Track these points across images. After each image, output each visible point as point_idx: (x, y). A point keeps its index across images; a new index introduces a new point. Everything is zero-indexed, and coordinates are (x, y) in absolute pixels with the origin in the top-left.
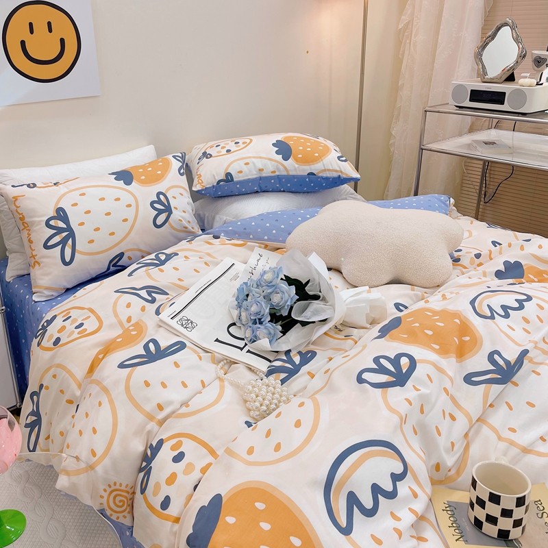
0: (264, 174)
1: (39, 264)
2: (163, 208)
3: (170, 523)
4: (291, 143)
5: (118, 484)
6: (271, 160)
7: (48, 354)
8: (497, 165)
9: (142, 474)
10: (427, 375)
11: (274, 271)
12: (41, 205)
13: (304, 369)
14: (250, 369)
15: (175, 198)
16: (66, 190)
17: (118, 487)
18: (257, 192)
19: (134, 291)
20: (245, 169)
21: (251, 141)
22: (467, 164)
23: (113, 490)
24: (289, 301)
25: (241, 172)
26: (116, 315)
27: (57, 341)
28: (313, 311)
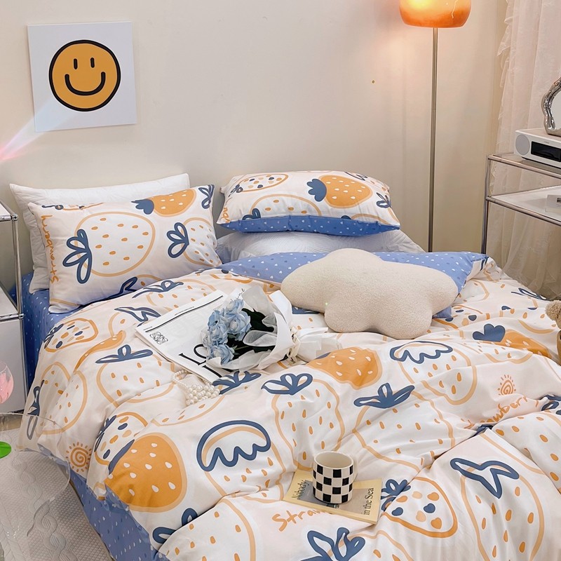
0: (294, 214)
1: (57, 279)
2: (180, 239)
4: (327, 183)
5: (80, 444)
6: (302, 199)
7: (51, 355)
9: (98, 439)
10: (317, 390)
11: (235, 302)
12: (64, 226)
13: (244, 385)
14: (202, 380)
15: (193, 229)
17: (79, 446)
18: (288, 231)
19: (130, 310)
20: (274, 206)
21: (287, 177)
23: (77, 448)
24: (245, 328)
25: (269, 209)
26: (110, 328)
27: (60, 344)
28: (264, 340)
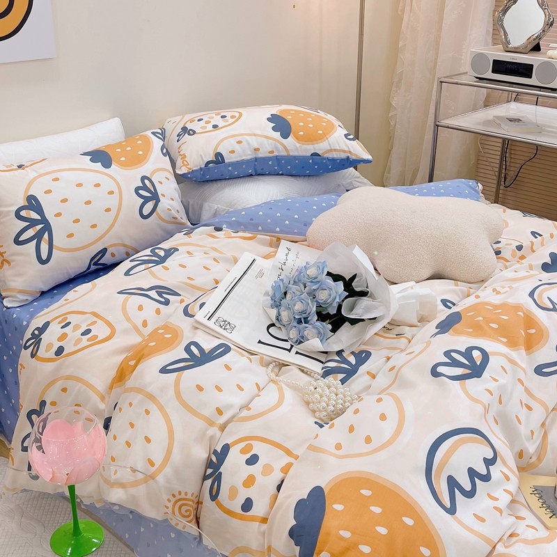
0: (260, 155)
2: (150, 195)
3: (258, 523)
4: (289, 118)
5: (183, 494)
6: (267, 137)
8: (518, 144)
9: (209, 482)
10: (502, 366)
11: (318, 267)
13: (363, 369)
14: (302, 370)
15: (160, 183)
16: (35, 174)
17: (183, 496)
18: (251, 175)
19: (141, 292)
20: (237, 147)
21: (241, 115)
22: (483, 142)
23: (178, 500)
24: (338, 297)
25: (233, 152)
26: (128, 319)
27: (60, 351)
28: (362, 308)
